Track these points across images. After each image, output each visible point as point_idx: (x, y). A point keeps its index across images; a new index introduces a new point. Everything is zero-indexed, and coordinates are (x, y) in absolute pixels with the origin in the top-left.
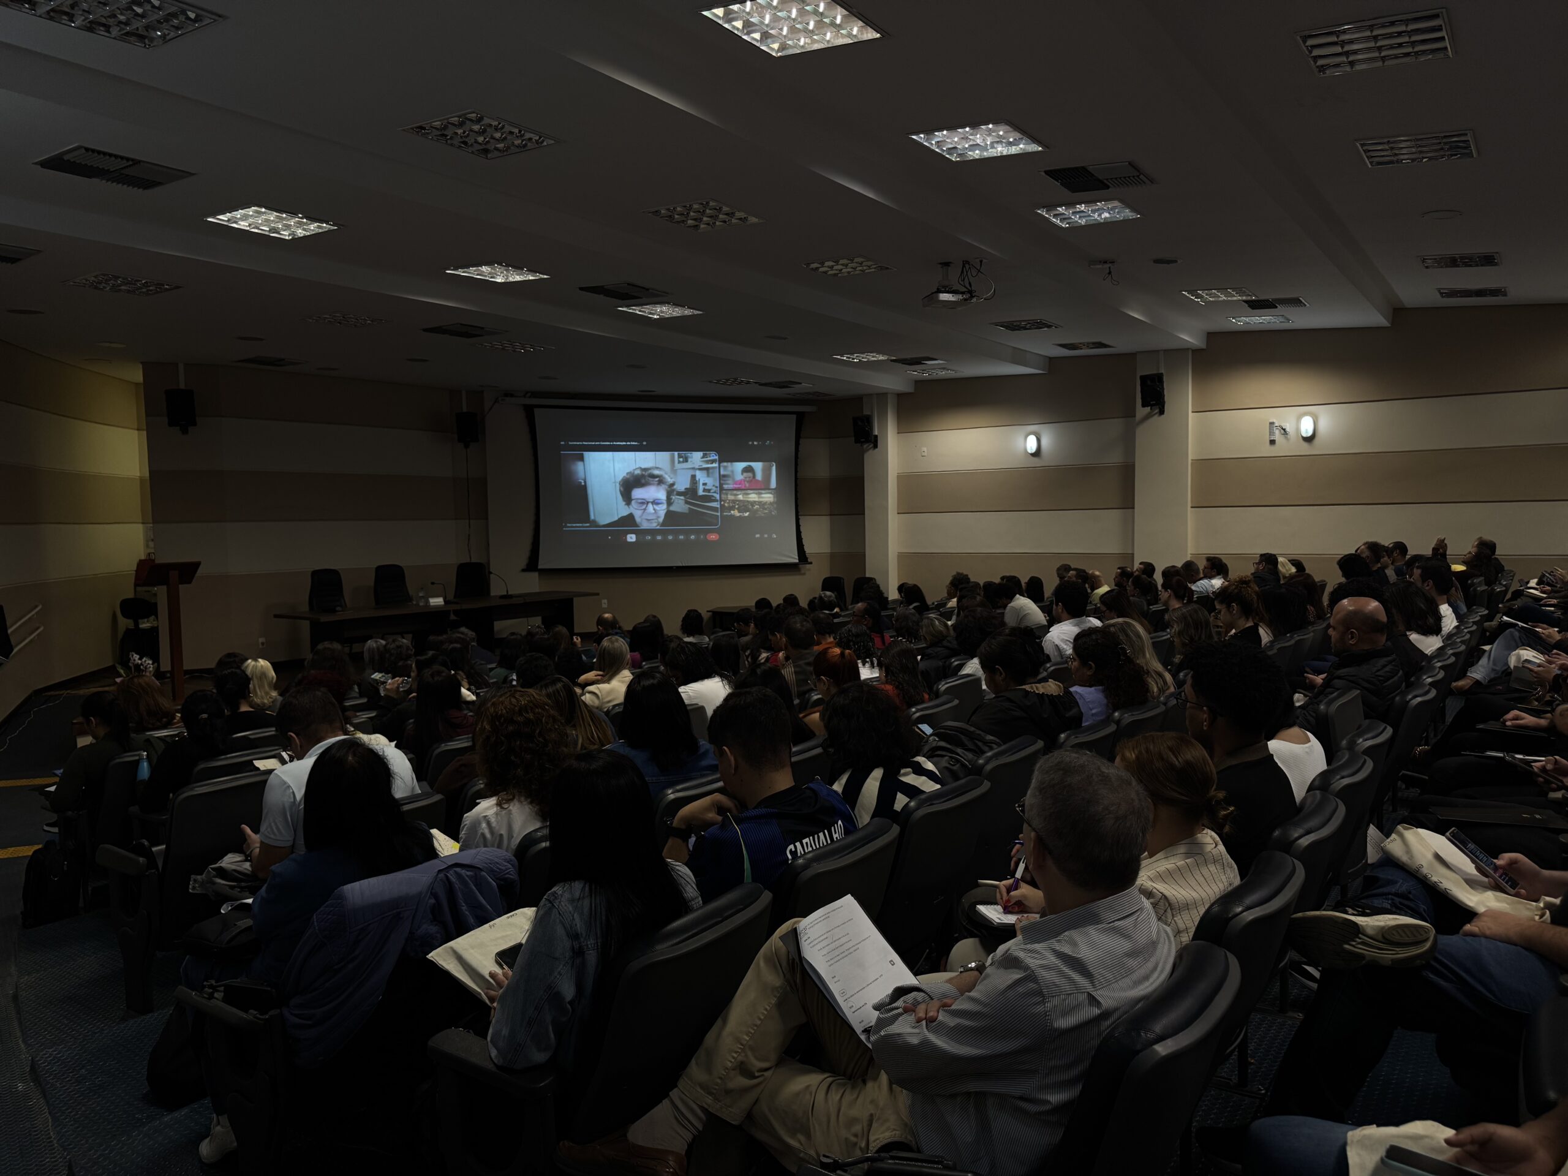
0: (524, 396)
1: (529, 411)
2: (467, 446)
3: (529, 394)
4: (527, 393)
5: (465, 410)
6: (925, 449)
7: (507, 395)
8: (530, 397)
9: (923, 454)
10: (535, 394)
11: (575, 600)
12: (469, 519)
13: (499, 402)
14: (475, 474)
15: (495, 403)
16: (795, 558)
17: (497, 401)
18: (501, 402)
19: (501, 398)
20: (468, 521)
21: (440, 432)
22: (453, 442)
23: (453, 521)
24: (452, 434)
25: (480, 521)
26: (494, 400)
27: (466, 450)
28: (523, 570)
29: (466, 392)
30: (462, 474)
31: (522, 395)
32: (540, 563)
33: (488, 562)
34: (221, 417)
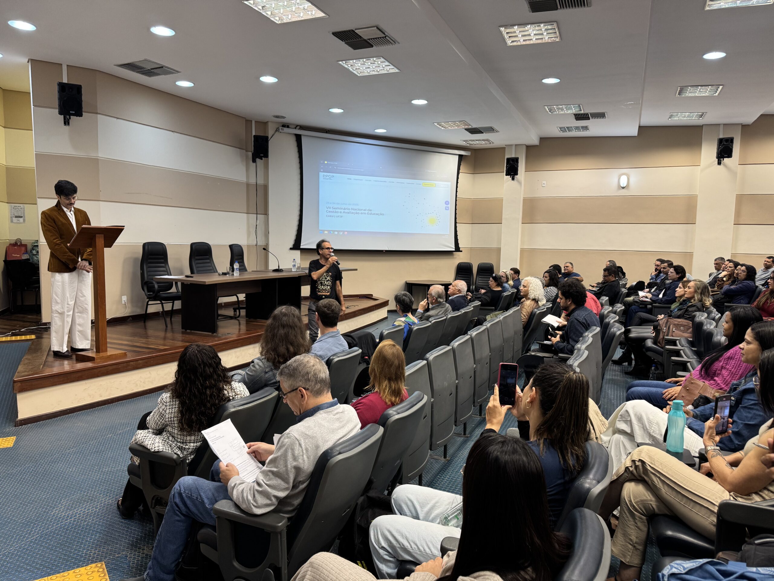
0: (295, 128)
1: (298, 138)
2: (254, 161)
3: (298, 127)
4: (297, 126)
5: (254, 134)
6: (545, 182)
7: (284, 126)
8: (299, 129)
9: (543, 185)
10: (302, 128)
12: (257, 214)
13: (279, 131)
14: (261, 181)
15: (276, 131)
16: (453, 248)
17: (277, 130)
18: (280, 131)
19: (280, 128)
20: (256, 215)
21: (239, 148)
22: (247, 157)
23: (246, 214)
24: (246, 151)
25: (263, 216)
26: (275, 129)
27: (255, 164)
28: (291, 249)
29: (255, 121)
30: (253, 181)
31: (295, 127)
32: (301, 245)
33: (267, 245)
34: (97, 113)
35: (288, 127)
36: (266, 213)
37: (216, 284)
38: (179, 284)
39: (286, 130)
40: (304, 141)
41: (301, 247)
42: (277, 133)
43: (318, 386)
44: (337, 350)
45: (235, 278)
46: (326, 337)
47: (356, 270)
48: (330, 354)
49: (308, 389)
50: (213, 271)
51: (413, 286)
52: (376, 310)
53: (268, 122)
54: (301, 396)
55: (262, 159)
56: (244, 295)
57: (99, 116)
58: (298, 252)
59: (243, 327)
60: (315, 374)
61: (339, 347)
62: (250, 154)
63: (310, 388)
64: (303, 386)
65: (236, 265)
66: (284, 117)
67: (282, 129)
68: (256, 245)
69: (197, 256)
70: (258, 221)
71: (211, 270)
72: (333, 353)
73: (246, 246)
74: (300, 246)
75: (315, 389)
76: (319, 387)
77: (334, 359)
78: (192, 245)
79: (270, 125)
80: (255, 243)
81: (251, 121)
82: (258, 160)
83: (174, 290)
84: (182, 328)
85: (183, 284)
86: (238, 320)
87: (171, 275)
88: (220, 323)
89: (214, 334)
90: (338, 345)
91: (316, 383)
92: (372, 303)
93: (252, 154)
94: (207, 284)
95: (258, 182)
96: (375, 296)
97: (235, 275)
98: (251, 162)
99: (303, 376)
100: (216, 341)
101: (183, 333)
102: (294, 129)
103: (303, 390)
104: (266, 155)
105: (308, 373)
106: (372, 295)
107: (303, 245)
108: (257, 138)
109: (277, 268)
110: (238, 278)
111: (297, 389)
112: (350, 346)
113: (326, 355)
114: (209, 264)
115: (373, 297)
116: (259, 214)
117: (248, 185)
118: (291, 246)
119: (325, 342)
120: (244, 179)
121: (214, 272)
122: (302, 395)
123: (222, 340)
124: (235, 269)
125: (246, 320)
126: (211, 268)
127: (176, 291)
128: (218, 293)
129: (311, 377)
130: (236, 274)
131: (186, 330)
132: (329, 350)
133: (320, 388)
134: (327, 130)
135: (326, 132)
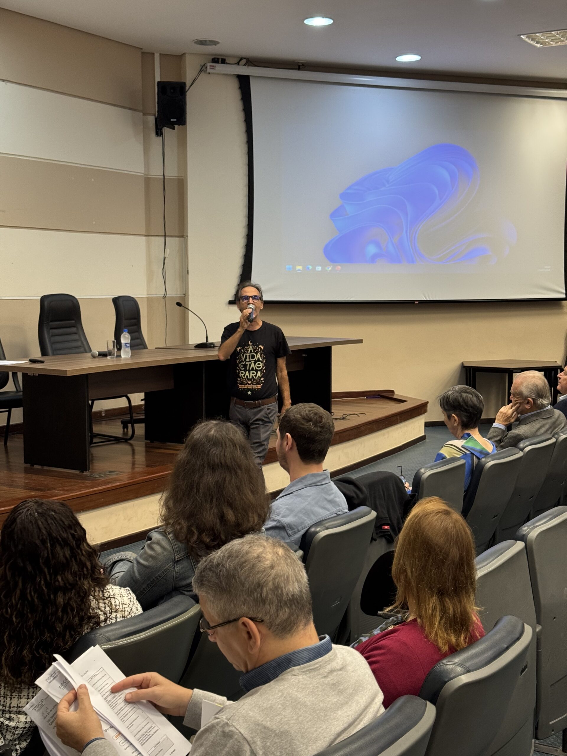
0: (238, 64)
1: (244, 83)
2: (159, 133)
3: (244, 61)
4: (241, 59)
5: (158, 79)
7: (215, 60)
8: (245, 65)
10: (251, 62)
11: (335, 349)
12: (165, 236)
13: (205, 72)
14: (172, 173)
15: (201, 71)
16: (562, 293)
17: (203, 69)
18: (209, 70)
19: (209, 65)
20: (162, 239)
21: (130, 109)
22: (145, 124)
23: (144, 238)
24: (144, 114)
25: (177, 239)
26: (199, 68)
27: (161, 138)
28: (231, 303)
29: (160, 54)
30: (156, 172)
31: (236, 61)
33: (185, 296)
35: (224, 61)
36: (182, 235)
37: (87, 375)
38: (20, 376)
39: (220, 68)
40: (255, 88)
42: (202, 73)
43: (284, 613)
44: (323, 514)
45: (123, 362)
46: (300, 486)
47: (360, 341)
48: (309, 522)
49: (262, 621)
50: (82, 350)
51: (477, 374)
52: (401, 422)
53: (184, 54)
54: (246, 636)
55: (174, 129)
56: (142, 395)
59: (141, 458)
60: (277, 587)
61: (329, 506)
62: (151, 120)
63: (267, 618)
64: (251, 614)
65: (125, 337)
66: (215, 43)
67: (212, 67)
68: (164, 297)
69: (52, 321)
70: (168, 250)
71: (79, 347)
72: (315, 520)
73: (146, 300)
75: (278, 621)
76: (286, 616)
77: (317, 533)
78: (43, 299)
79: (188, 58)
80: (161, 294)
81: (154, 54)
82: (166, 131)
83: (10, 387)
84: (26, 462)
85: (25, 375)
86: (131, 445)
87: (5, 359)
88: (97, 451)
89: (85, 473)
90: (325, 502)
91: (279, 607)
92: (393, 408)
93: (156, 119)
94: (69, 375)
95: (166, 175)
96: (399, 393)
97: (123, 356)
98: (154, 134)
99: (250, 593)
100: (87, 487)
101: (27, 471)
102: (236, 66)
103: (251, 623)
104: (181, 120)
105: (260, 586)
106: (393, 392)
108: (163, 87)
109: (205, 341)
110: (129, 362)
111: (236, 620)
112: (352, 506)
113: (302, 523)
114: (76, 337)
115: (395, 397)
116: (168, 236)
117: (148, 180)
118: (232, 298)
119: (299, 496)
120: (139, 169)
121: (86, 352)
122: (248, 633)
123: (99, 485)
124: (123, 345)
125: (146, 444)
126: (79, 344)
127: (15, 390)
128: (92, 393)
129: (267, 595)
130: (126, 354)
131: (32, 465)
132: (307, 513)
133: (289, 618)
134: (300, 64)
135: (297, 67)
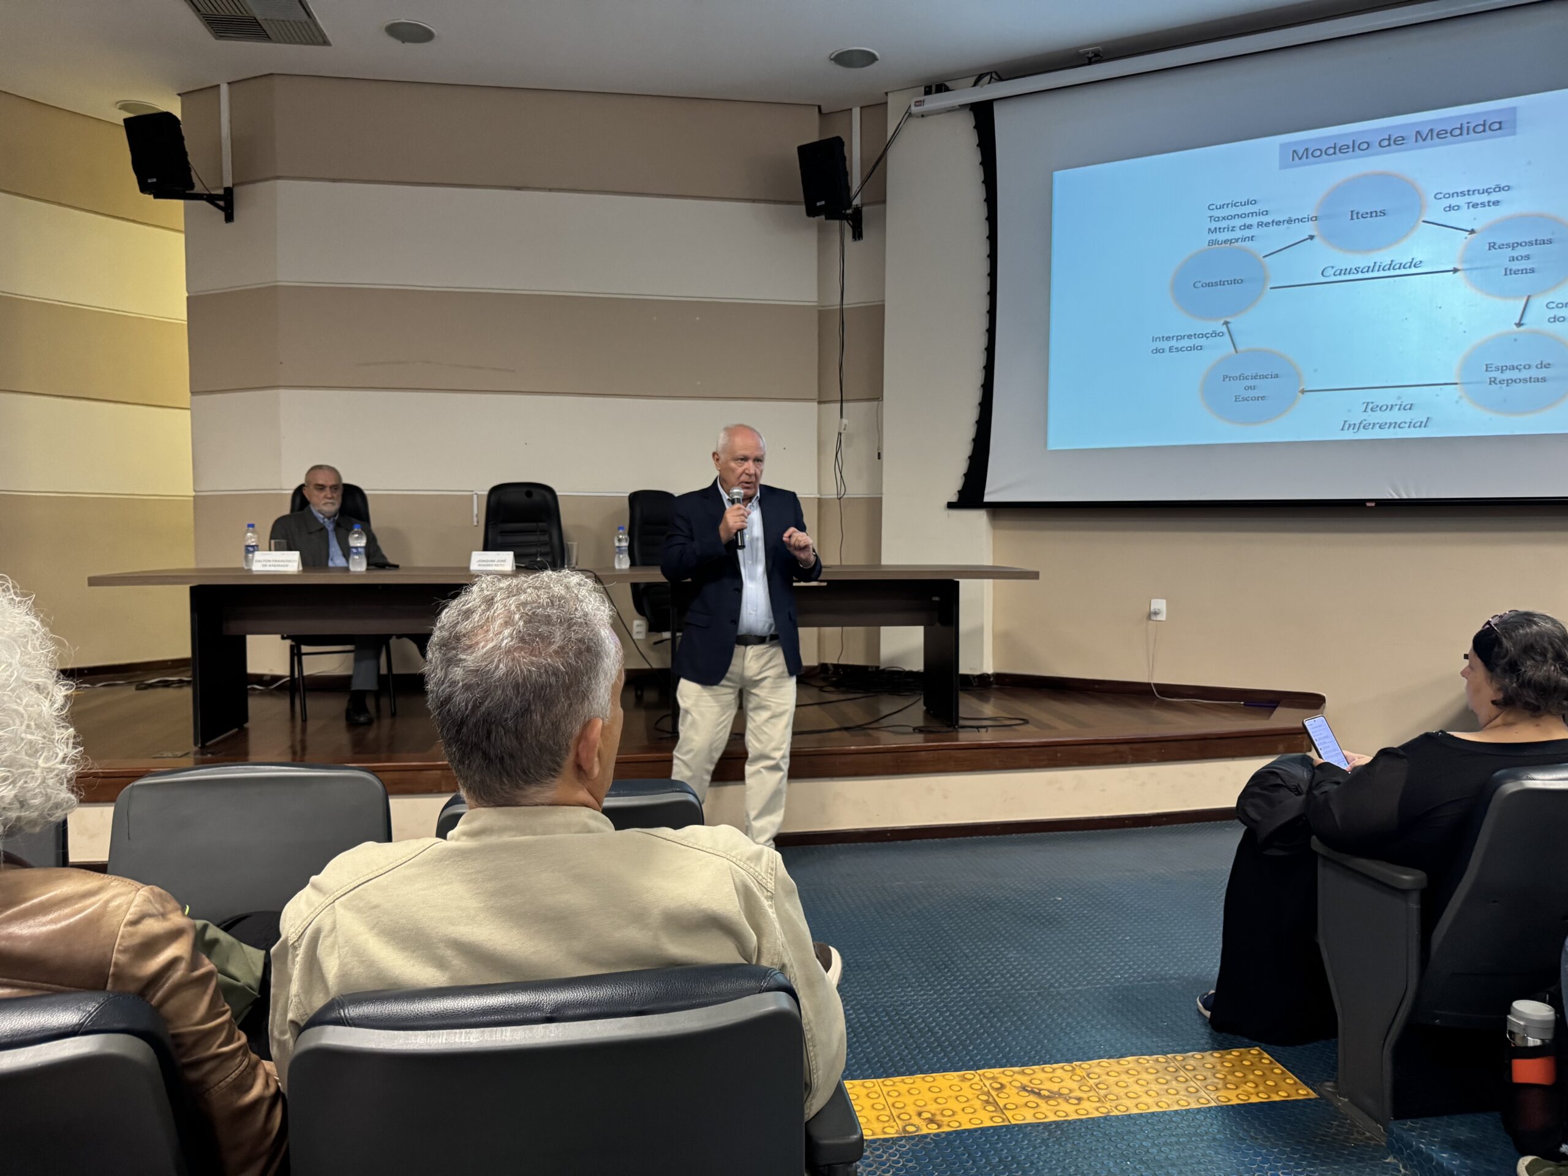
0: (974, 85)
1: (984, 115)
3: (986, 79)
4: (981, 76)
8: (988, 82)
10: (999, 75)
12: (843, 400)
13: (911, 114)
19: (914, 101)
20: (838, 405)
22: (821, 226)
23: (815, 405)
25: (864, 404)
28: (951, 506)
32: (987, 491)
33: (877, 496)
34: (278, 178)
35: (943, 88)
36: (874, 396)
39: (937, 100)
40: (1003, 121)
41: (987, 499)
42: (908, 120)
47: (1035, 575)
53: (885, 95)
57: (280, 183)
58: (978, 518)
67: (919, 103)
68: (840, 498)
70: (847, 424)
73: (817, 500)
74: (982, 494)
79: (892, 99)
80: (836, 492)
81: (851, 111)
95: (846, 302)
102: (970, 88)
106: (1321, 699)
107: (990, 493)
108: (806, 153)
116: (848, 401)
117: (820, 315)
120: (806, 296)
134: (1090, 55)
135: (1087, 62)
